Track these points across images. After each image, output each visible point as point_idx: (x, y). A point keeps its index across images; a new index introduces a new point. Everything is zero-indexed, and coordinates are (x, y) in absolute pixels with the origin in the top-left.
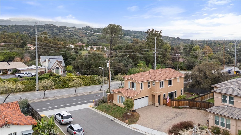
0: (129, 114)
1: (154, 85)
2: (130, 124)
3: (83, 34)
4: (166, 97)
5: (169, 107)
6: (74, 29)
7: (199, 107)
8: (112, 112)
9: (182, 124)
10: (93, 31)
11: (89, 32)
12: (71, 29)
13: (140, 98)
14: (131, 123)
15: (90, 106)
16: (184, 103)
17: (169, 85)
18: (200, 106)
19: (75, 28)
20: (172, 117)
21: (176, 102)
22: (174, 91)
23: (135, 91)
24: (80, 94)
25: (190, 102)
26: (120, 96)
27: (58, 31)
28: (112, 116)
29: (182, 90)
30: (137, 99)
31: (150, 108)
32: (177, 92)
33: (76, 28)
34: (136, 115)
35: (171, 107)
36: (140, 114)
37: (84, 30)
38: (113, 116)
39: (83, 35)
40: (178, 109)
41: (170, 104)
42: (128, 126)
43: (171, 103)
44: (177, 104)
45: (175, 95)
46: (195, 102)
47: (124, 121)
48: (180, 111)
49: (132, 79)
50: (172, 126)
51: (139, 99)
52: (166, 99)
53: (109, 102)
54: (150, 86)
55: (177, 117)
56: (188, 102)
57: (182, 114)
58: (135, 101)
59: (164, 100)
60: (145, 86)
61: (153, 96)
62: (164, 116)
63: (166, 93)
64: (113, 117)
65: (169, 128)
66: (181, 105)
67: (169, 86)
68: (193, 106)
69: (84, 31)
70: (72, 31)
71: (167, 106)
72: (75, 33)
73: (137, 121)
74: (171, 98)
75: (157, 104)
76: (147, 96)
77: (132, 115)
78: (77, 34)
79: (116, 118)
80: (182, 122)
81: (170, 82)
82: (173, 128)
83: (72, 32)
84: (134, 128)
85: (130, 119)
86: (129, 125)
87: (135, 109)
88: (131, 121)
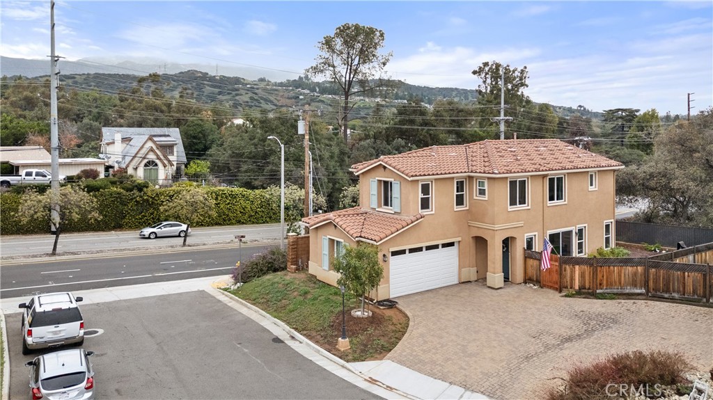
0: (359, 313)
1: (482, 192)
2: (355, 360)
3: (289, 98)
4: (537, 247)
5: (552, 291)
6: (262, 85)
7: (694, 292)
8: (291, 307)
9: (625, 367)
10: (318, 90)
11: (306, 91)
12: (255, 85)
13: (420, 249)
14: (362, 353)
15: (215, 285)
16: (620, 276)
17: (551, 198)
18: (700, 291)
19: (265, 83)
20: (565, 333)
21: (586, 268)
22: (574, 229)
23: (395, 216)
24: (204, 244)
25: (653, 270)
26: (332, 241)
27: (217, 90)
28: (283, 324)
29: (607, 226)
30: (403, 252)
31: (462, 294)
32: (586, 234)
33: (268, 81)
34: (394, 321)
35: (560, 292)
36: (414, 316)
37: (291, 88)
38: (288, 323)
39: (288, 101)
40: (595, 301)
41: (555, 277)
42: (343, 366)
43: (561, 274)
44: (587, 278)
45: (580, 246)
46: (678, 270)
47: (329, 343)
48: (603, 310)
49: (385, 168)
50: (567, 377)
51: (412, 251)
52: (537, 256)
53: (294, 267)
54: (466, 200)
55: (589, 332)
56: (640, 269)
57: (615, 321)
58: (393, 261)
59: (531, 262)
60: (442, 197)
61: (481, 243)
62: (524, 326)
63: (536, 233)
64: (288, 328)
65: (552, 384)
66: (610, 285)
67: (550, 203)
68: (667, 291)
69: (293, 90)
70: (256, 91)
71: (544, 289)
72: (265, 95)
73: (394, 344)
74: (559, 253)
75: (495, 277)
76: (451, 244)
77: (375, 320)
78: (272, 99)
79: (299, 332)
80: (622, 358)
81: (556, 189)
82: (571, 388)
83: (256, 94)
84: (373, 381)
85: (363, 338)
86: (348, 365)
87: (391, 297)
88: (366, 346)
